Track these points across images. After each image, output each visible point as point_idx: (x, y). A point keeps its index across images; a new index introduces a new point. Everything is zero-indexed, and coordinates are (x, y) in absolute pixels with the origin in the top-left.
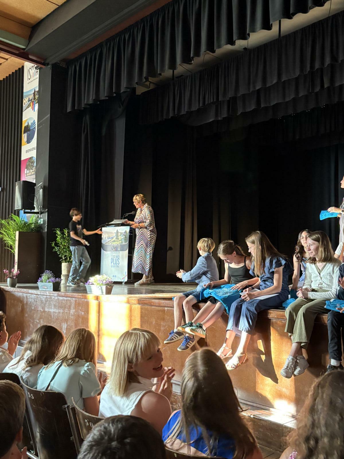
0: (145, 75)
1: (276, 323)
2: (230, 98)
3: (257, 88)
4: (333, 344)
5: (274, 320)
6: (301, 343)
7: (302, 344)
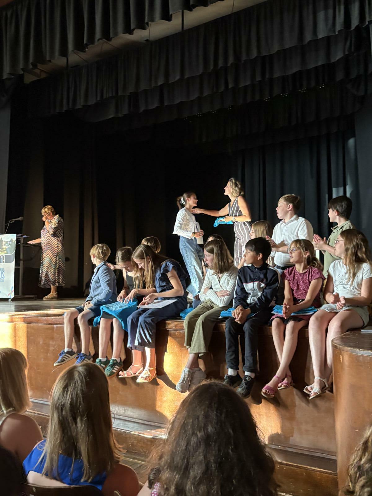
0: (31, 60)
1: (174, 334)
2: (131, 93)
3: (160, 83)
4: (231, 353)
5: (172, 332)
6: (199, 353)
7: (200, 355)
